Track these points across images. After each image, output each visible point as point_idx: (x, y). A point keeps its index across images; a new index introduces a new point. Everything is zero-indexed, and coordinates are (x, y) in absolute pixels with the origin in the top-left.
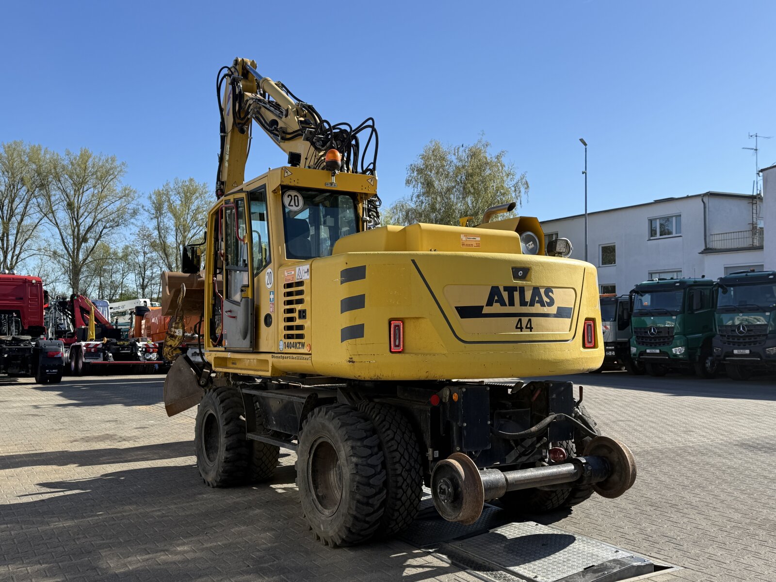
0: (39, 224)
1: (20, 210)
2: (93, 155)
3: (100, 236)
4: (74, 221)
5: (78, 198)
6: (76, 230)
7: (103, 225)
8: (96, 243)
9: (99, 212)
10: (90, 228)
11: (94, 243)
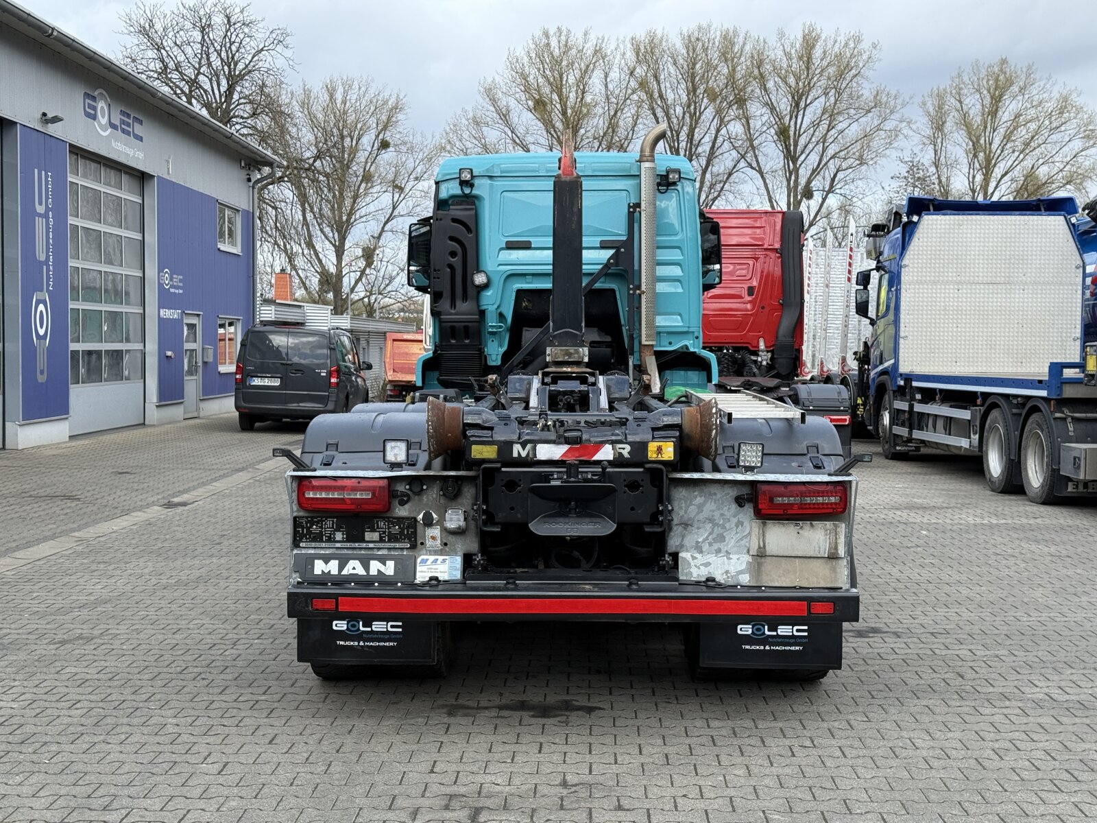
0: (735, 170)
1: (705, 148)
2: (823, 38)
3: (832, 186)
4: (790, 162)
5: (796, 118)
6: (793, 178)
7: (837, 167)
8: (824, 200)
9: (831, 140)
10: (815, 172)
11: (820, 200)
